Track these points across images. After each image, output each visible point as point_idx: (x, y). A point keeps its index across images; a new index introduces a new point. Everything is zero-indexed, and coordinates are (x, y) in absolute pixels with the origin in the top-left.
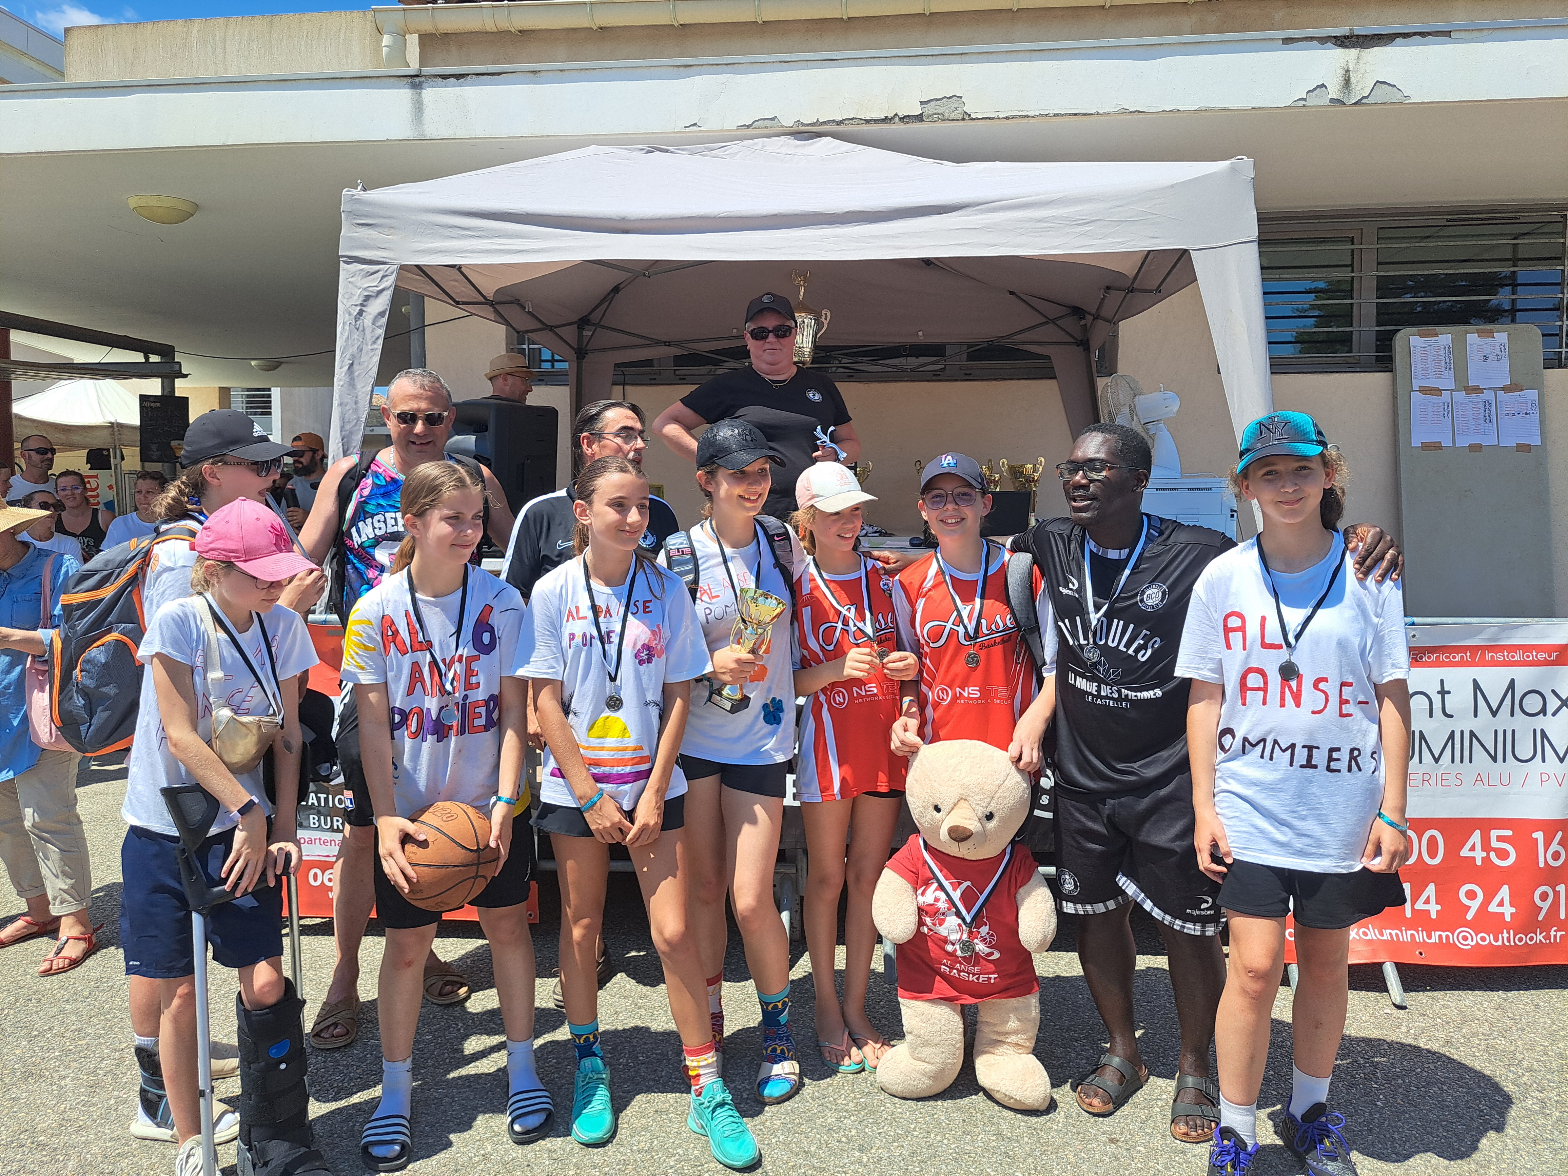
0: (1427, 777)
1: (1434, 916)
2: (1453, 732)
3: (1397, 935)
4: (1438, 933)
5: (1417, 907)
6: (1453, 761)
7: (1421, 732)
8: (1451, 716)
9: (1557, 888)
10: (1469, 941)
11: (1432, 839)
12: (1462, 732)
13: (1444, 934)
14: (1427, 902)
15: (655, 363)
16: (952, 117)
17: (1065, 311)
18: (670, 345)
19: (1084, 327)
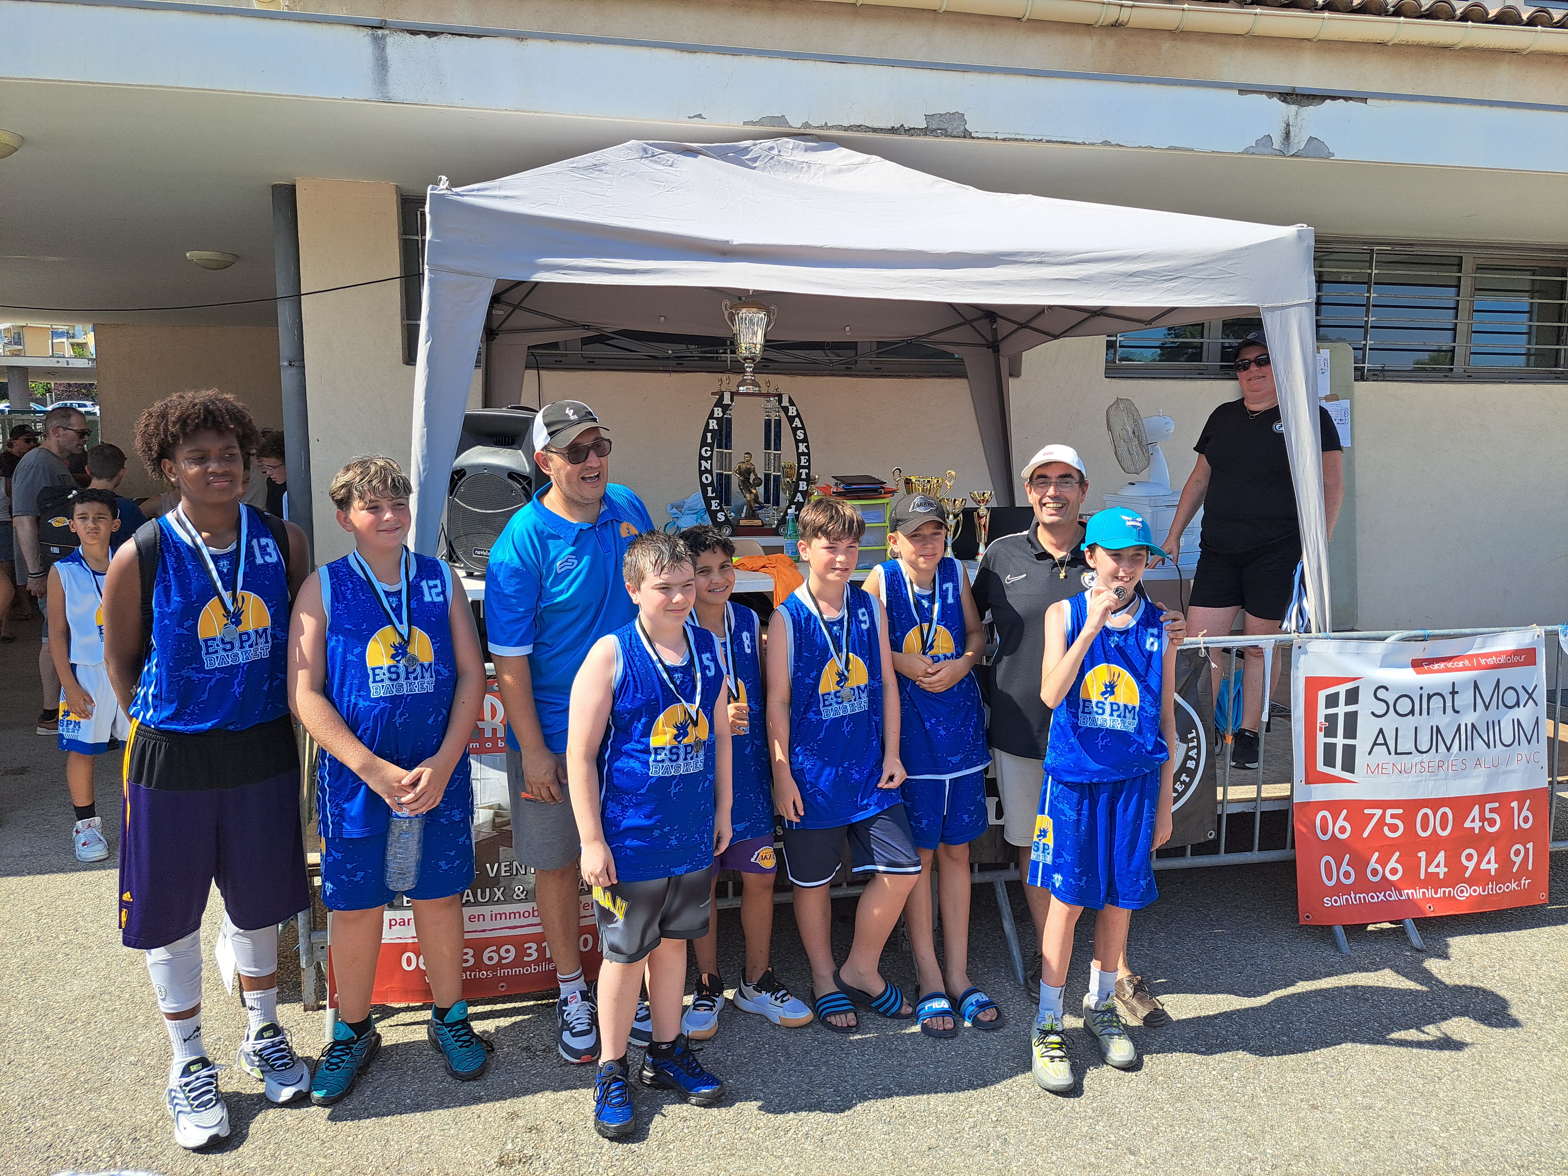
0: (1441, 764)
1: (1441, 877)
2: (1459, 725)
3: (1412, 893)
4: (1443, 889)
5: (1429, 870)
6: (1460, 750)
7: (1437, 727)
8: (1458, 712)
9: (1528, 846)
10: (1465, 894)
11: (1444, 815)
12: (1466, 725)
13: (1447, 890)
14: (1438, 866)
15: (561, 346)
16: (955, 133)
17: (980, 314)
18: (588, 328)
19: (995, 330)
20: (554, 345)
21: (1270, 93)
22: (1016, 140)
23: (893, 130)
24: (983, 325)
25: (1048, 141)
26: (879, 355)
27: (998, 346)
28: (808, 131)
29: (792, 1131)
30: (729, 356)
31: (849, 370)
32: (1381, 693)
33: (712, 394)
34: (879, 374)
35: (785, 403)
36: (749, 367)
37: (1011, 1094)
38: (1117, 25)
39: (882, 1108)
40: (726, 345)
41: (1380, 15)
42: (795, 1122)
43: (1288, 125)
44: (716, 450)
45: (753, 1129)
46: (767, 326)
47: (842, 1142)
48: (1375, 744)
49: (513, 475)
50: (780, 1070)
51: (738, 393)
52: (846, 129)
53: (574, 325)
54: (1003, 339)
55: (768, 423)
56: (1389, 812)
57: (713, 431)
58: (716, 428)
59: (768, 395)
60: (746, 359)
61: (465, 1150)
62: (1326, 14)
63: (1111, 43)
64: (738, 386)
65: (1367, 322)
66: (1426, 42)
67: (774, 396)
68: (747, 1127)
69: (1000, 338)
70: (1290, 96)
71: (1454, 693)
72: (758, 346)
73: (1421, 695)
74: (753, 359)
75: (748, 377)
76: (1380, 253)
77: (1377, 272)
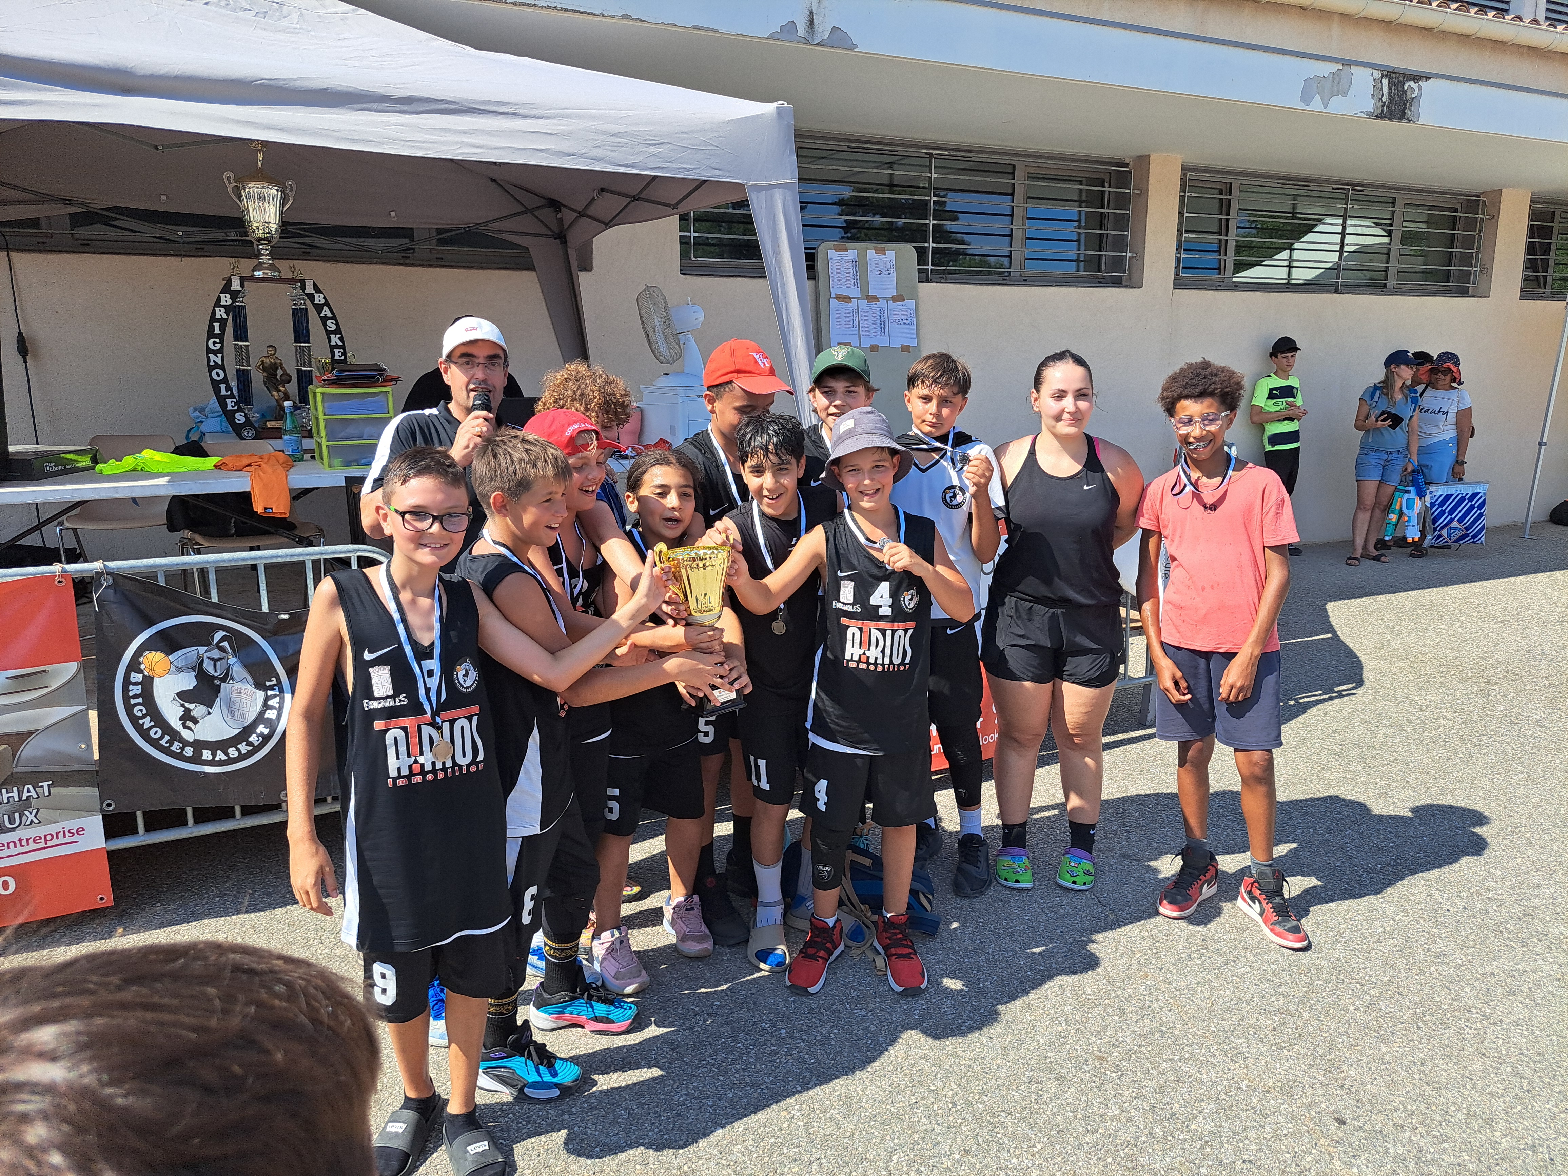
15: (43, 224)
17: (542, 202)
18: (69, 202)
19: (561, 220)
26: (438, 242)
27: (565, 237)
31: (404, 259)
34: (437, 263)
35: (310, 289)
36: (264, 249)
43: (811, 12)
44: (227, 341)
46: (283, 202)
51: (253, 279)
53: (52, 199)
54: (568, 229)
55: (295, 313)
57: (221, 321)
58: (225, 317)
59: (289, 281)
60: (260, 240)
64: (251, 271)
67: (296, 281)
72: (274, 226)
74: (268, 240)
75: (265, 260)
76: (939, 157)
77: (936, 176)
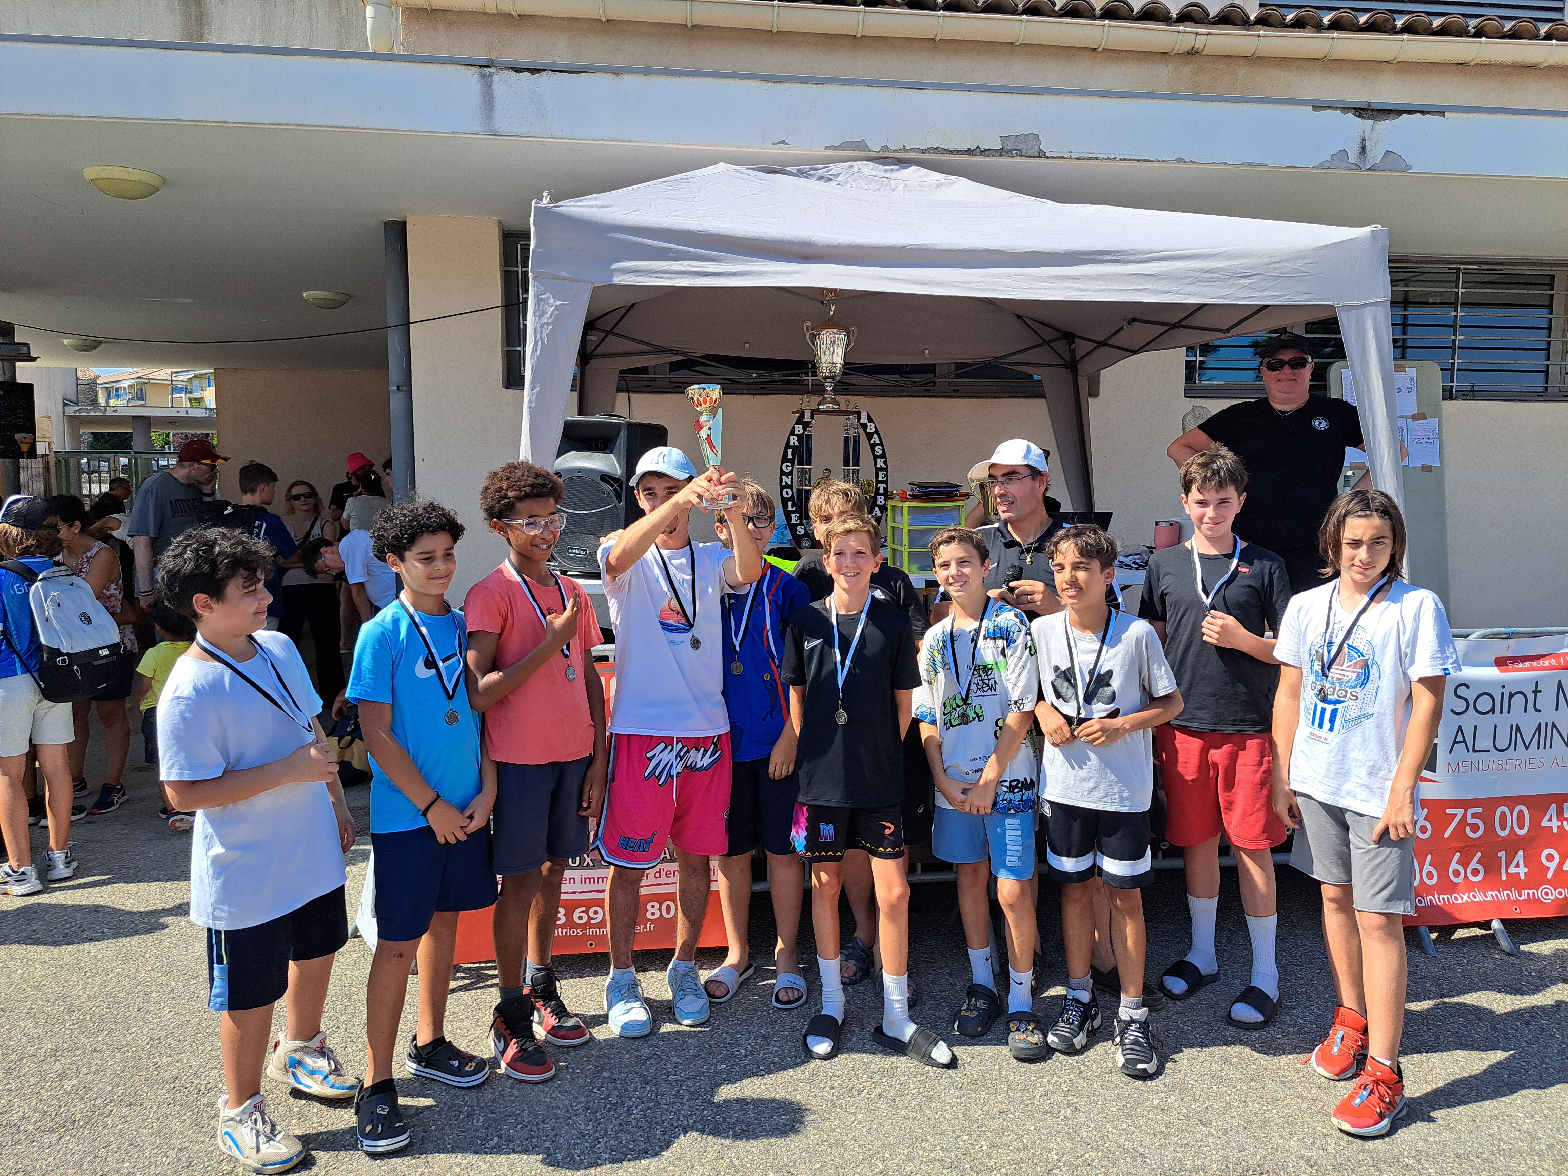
0: (1518, 762)
1: (1522, 877)
2: (1540, 724)
3: (1496, 895)
4: (1526, 891)
5: (1510, 871)
6: (1538, 748)
7: (1517, 725)
8: (1539, 711)
10: (1549, 896)
11: (1521, 813)
12: (1546, 723)
13: (1531, 892)
15: (650, 370)
16: (1029, 154)
17: (1055, 334)
18: (677, 353)
19: (1073, 352)
20: (644, 370)
21: (1345, 109)
22: (1090, 158)
23: (969, 152)
24: (1061, 347)
25: (1121, 159)
26: (958, 376)
27: (1076, 366)
28: (887, 154)
29: (866, 1092)
30: (810, 378)
31: (928, 391)
32: (1462, 691)
33: (794, 413)
34: (956, 394)
35: (864, 419)
36: (829, 386)
37: (1082, 1068)
38: (1192, 52)
39: (954, 1075)
40: (807, 368)
41: (1461, 36)
42: (868, 1084)
43: (1364, 140)
44: (796, 466)
45: (827, 1089)
46: (848, 345)
47: (914, 1103)
48: (1455, 742)
49: (605, 478)
50: (854, 1039)
51: (819, 411)
52: (924, 151)
53: (662, 350)
54: (1080, 360)
55: (847, 440)
56: (1470, 811)
57: (793, 447)
58: (797, 444)
59: (847, 413)
60: (826, 378)
61: (554, 1095)
62: (1405, 36)
63: (1186, 70)
64: (818, 405)
65: (1454, 341)
66: (1510, 62)
67: (853, 413)
68: (822, 1086)
69: (1077, 358)
70: (1364, 111)
71: (1536, 692)
72: (839, 366)
73: (1503, 694)
74: (833, 378)
75: (829, 395)
76: (1467, 272)
77: (1464, 290)
